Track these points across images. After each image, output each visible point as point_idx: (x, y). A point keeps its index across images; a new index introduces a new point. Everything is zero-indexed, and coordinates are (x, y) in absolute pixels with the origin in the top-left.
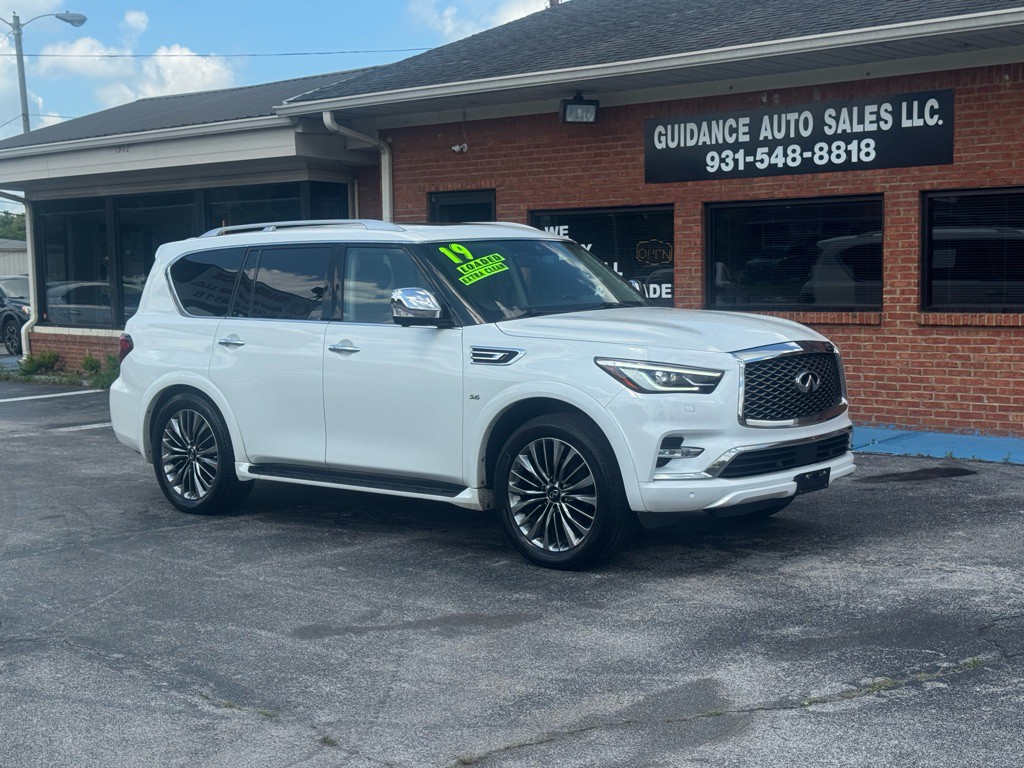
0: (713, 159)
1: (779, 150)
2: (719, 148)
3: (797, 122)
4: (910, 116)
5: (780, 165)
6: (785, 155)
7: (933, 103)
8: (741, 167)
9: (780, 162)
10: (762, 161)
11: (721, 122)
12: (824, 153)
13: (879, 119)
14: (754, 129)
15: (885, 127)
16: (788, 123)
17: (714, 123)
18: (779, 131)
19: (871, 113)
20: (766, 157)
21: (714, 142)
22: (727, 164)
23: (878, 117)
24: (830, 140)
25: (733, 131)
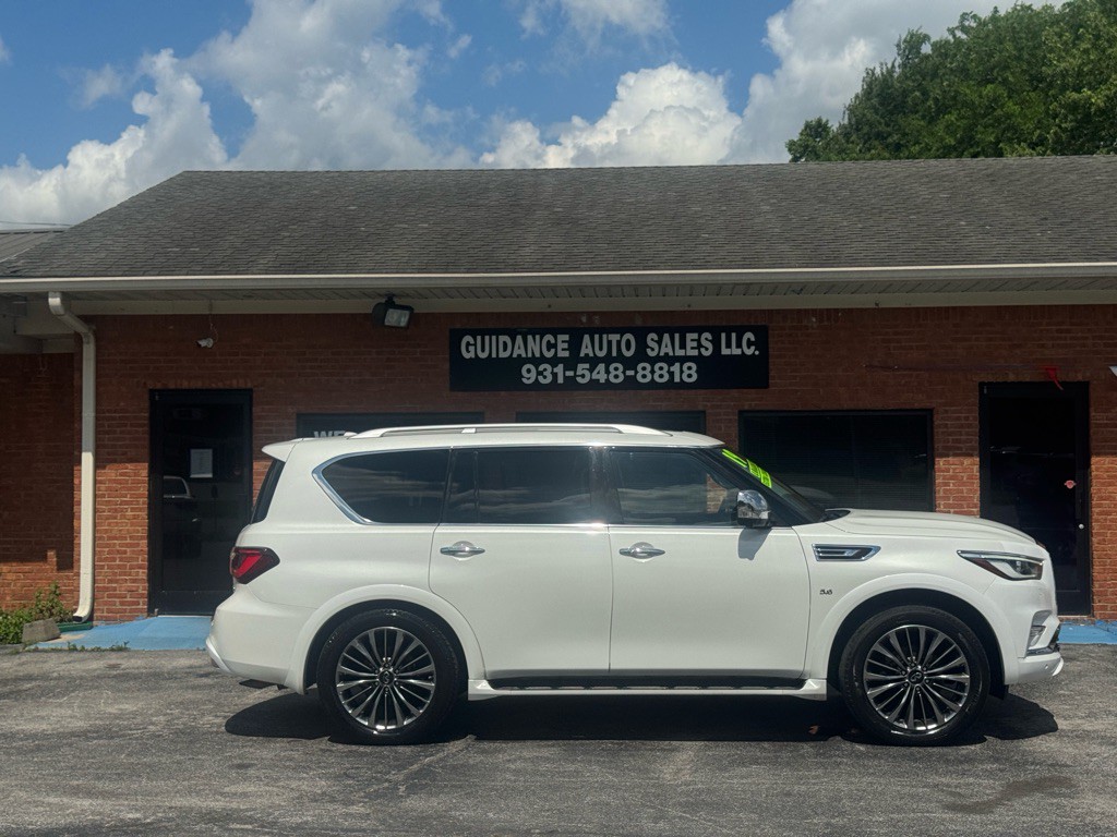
0: (529, 371)
1: (601, 367)
2: (537, 361)
3: (619, 343)
4: (729, 345)
5: (602, 381)
6: (608, 372)
7: (749, 335)
8: (560, 380)
9: (602, 378)
10: (583, 376)
11: (538, 337)
12: (647, 372)
13: (700, 346)
14: (575, 346)
15: (706, 353)
16: (610, 343)
17: (530, 338)
18: (601, 349)
19: (692, 340)
20: (587, 373)
21: (530, 355)
22: (545, 377)
23: (700, 344)
24: (653, 361)
25: (550, 346)
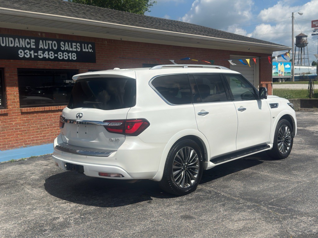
0: (21, 52)
1: (46, 52)
2: (24, 49)
3: (52, 44)
4: (85, 48)
5: (47, 58)
6: (49, 54)
7: (90, 45)
8: (33, 57)
9: (47, 57)
10: (40, 55)
11: (24, 39)
12: (61, 55)
13: (77, 48)
14: (37, 44)
15: (79, 50)
16: (49, 44)
17: (21, 39)
18: (46, 46)
19: (74, 45)
20: (42, 54)
21: (21, 46)
22: (27, 55)
23: (76, 47)
24: (63, 52)
25: (28, 43)
